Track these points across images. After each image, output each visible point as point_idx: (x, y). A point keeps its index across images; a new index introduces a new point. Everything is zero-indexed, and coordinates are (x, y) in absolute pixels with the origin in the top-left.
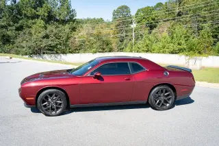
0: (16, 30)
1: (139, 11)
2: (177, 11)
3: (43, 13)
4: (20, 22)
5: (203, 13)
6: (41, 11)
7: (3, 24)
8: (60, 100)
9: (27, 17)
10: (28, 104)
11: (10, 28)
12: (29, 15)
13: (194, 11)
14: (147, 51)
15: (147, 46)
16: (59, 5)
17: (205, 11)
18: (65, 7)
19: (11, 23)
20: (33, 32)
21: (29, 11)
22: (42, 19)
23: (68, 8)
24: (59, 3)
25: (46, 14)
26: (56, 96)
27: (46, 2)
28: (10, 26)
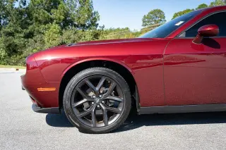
0: (24, 37)
1: (176, 15)
3: (59, 15)
4: (30, 27)
6: (56, 14)
7: (9, 30)
8: (116, 95)
9: (39, 21)
10: (42, 102)
11: (17, 35)
12: (40, 18)
16: (77, 7)
18: (86, 8)
19: (19, 29)
20: (46, 39)
21: (41, 14)
22: (57, 23)
23: (88, 10)
24: (78, 4)
25: (62, 17)
26: (106, 85)
27: (62, 2)
28: (18, 32)
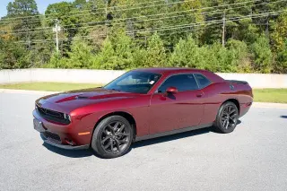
1: (50, 7)
2: (107, 12)
5: (140, 17)
13: (129, 14)
14: (81, 67)
15: (81, 59)
17: (143, 14)
